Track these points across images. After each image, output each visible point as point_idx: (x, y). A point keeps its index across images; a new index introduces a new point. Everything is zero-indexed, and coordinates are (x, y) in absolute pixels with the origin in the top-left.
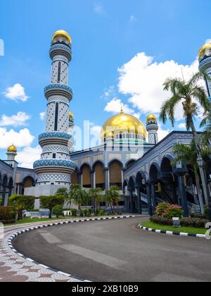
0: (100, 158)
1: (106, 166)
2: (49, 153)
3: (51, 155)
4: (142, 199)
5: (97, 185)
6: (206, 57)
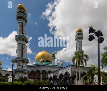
0: (39, 69)
1: (41, 72)
2: (20, 66)
3: (21, 67)
5: (37, 79)
6: (78, 34)
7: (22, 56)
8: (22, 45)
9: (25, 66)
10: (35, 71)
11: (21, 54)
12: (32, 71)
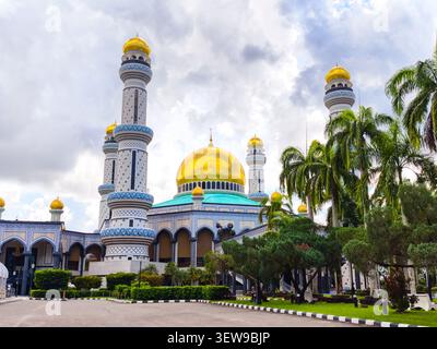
0: (185, 223)
1: (193, 236)
2: (124, 219)
3: (127, 221)
4: (237, 279)
6: (334, 89)
7: (133, 187)
8: (134, 152)
9: (141, 220)
10: (173, 232)
11: (129, 181)
12: (164, 233)
